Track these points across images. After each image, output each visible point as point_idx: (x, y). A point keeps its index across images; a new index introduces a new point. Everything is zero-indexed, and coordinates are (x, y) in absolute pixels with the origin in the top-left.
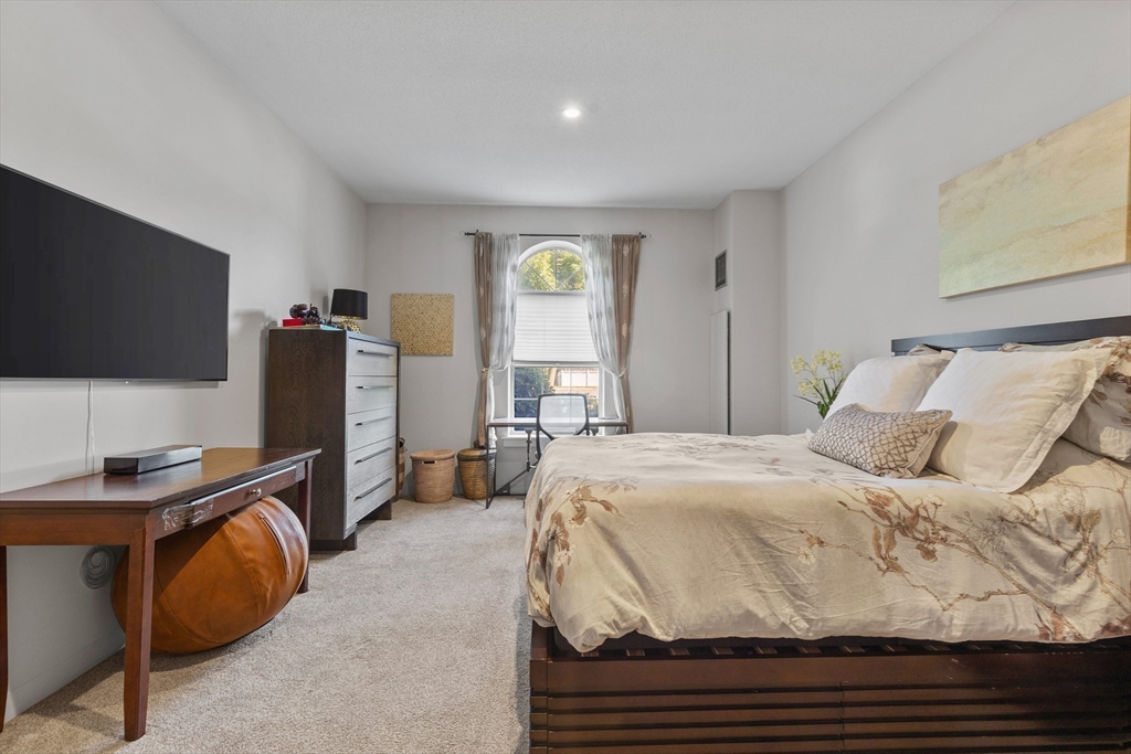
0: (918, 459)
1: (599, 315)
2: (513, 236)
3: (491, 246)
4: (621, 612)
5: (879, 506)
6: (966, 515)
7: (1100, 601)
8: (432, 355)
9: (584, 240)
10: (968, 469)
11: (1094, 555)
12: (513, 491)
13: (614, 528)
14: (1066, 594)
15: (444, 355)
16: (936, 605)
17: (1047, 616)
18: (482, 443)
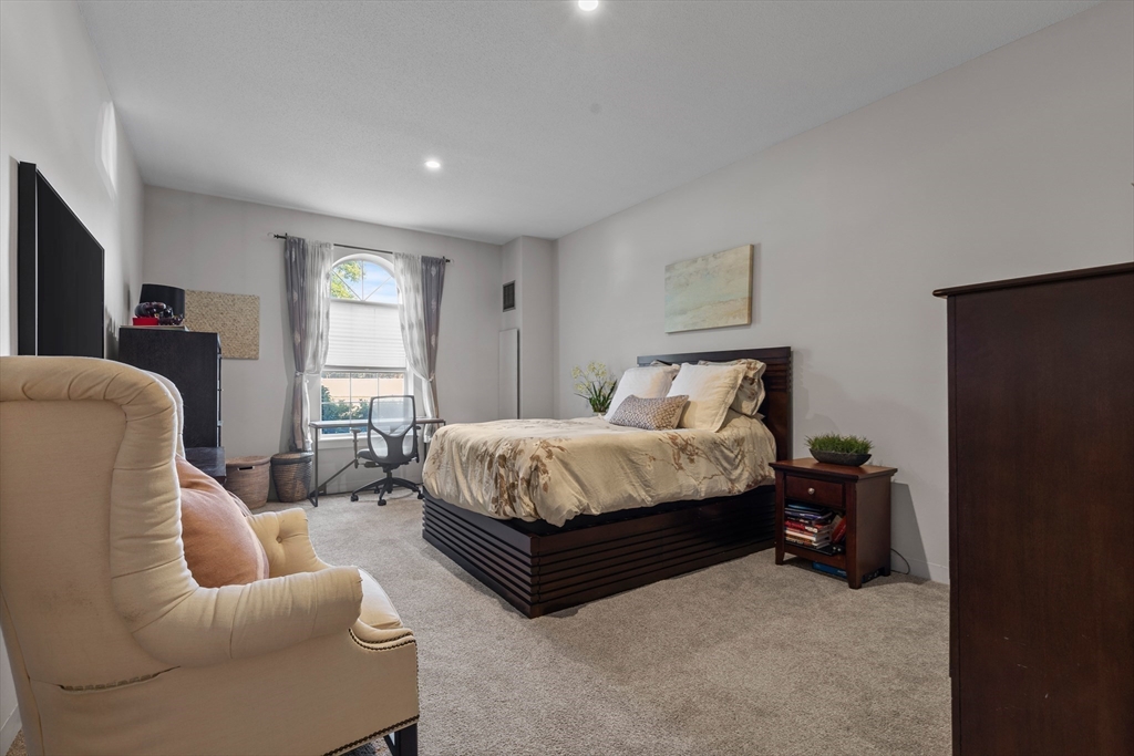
0: (675, 421)
1: (411, 326)
2: (326, 245)
3: (303, 253)
4: (579, 501)
5: (673, 439)
6: (703, 442)
7: (746, 475)
8: (234, 358)
9: (397, 258)
10: (697, 424)
11: (743, 457)
12: (329, 490)
13: (567, 460)
14: (736, 473)
15: (249, 359)
16: (696, 483)
17: (730, 484)
18: (300, 447)
